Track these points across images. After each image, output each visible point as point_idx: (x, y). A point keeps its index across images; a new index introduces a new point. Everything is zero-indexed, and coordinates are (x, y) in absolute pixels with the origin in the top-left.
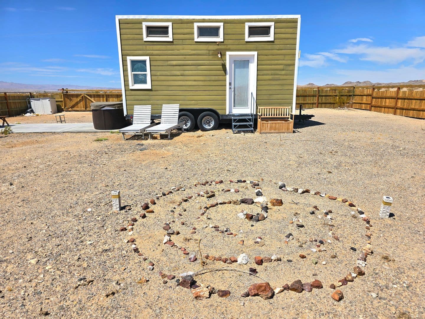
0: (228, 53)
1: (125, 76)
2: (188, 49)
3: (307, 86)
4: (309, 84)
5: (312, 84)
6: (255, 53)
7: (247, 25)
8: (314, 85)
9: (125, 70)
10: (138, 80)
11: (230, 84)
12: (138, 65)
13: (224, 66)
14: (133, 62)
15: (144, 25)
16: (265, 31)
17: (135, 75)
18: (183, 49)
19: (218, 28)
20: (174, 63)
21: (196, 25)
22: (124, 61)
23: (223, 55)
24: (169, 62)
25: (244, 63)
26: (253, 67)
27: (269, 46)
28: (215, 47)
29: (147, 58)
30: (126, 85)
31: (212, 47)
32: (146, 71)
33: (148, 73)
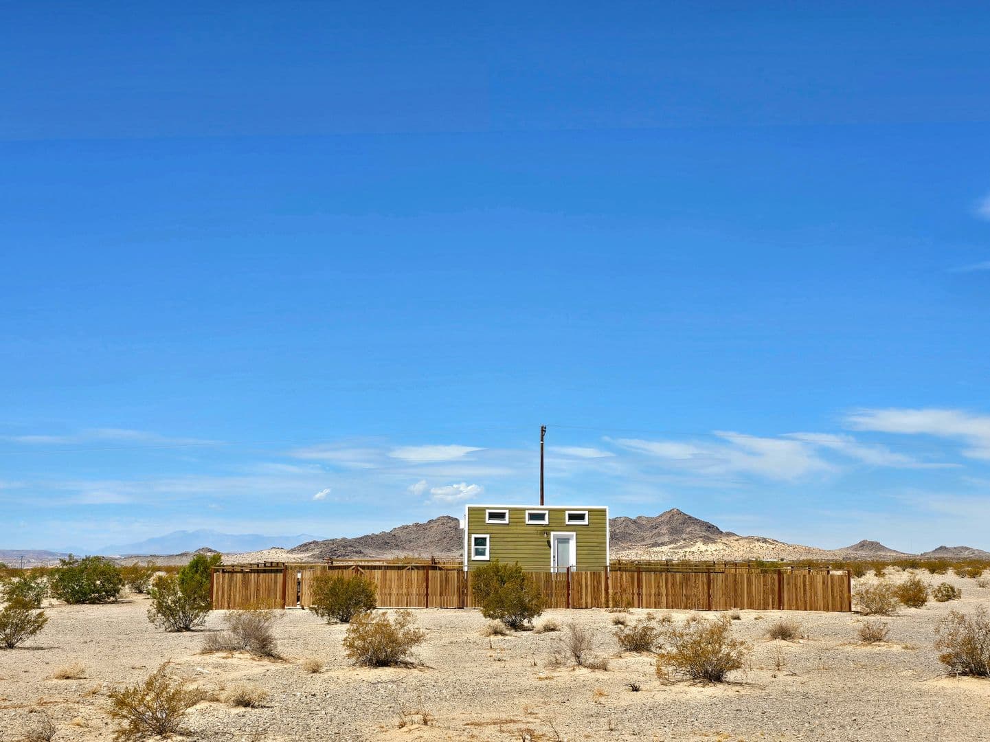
0: (552, 533)
1: (469, 549)
2: (520, 530)
3: (853, 554)
4: (863, 545)
5: (876, 546)
6: (574, 533)
7: (567, 513)
8: (882, 548)
9: (469, 545)
10: (478, 553)
11: (554, 557)
12: (480, 542)
13: (549, 542)
14: (476, 539)
15: (487, 511)
16: (581, 517)
17: (476, 549)
18: (517, 529)
19: (544, 515)
20: (509, 540)
21: (527, 512)
22: (469, 538)
23: (548, 534)
24: (505, 540)
25: (565, 541)
26: (572, 544)
27: (585, 529)
28: (542, 528)
29: (487, 536)
30: (469, 556)
31: (539, 528)
32: (485, 545)
33: (488, 547)
